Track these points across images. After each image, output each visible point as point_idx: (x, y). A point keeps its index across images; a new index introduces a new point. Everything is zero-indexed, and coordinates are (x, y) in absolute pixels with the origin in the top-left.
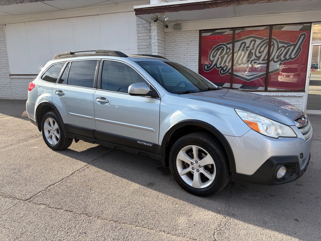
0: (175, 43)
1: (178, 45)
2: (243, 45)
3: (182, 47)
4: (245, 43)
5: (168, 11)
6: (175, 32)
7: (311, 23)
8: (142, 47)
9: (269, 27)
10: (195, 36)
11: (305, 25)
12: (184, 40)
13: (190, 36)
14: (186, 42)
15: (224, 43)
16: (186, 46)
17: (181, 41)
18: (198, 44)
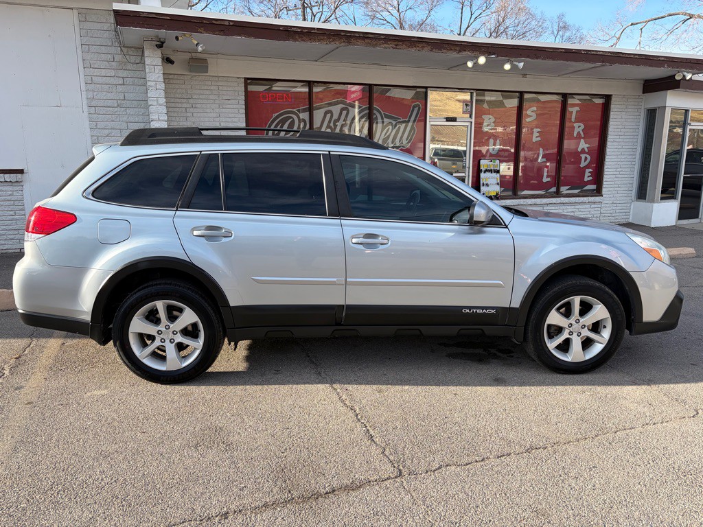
0: (191, 101)
1: (198, 106)
2: (328, 116)
3: (208, 110)
4: (330, 112)
5: (207, 31)
6: (190, 77)
7: (426, 88)
8: (101, 103)
9: (368, 87)
10: (236, 89)
11: (418, 90)
12: (211, 97)
13: (225, 88)
14: (217, 102)
15: (294, 110)
16: (217, 110)
17: (204, 97)
18: (244, 107)
